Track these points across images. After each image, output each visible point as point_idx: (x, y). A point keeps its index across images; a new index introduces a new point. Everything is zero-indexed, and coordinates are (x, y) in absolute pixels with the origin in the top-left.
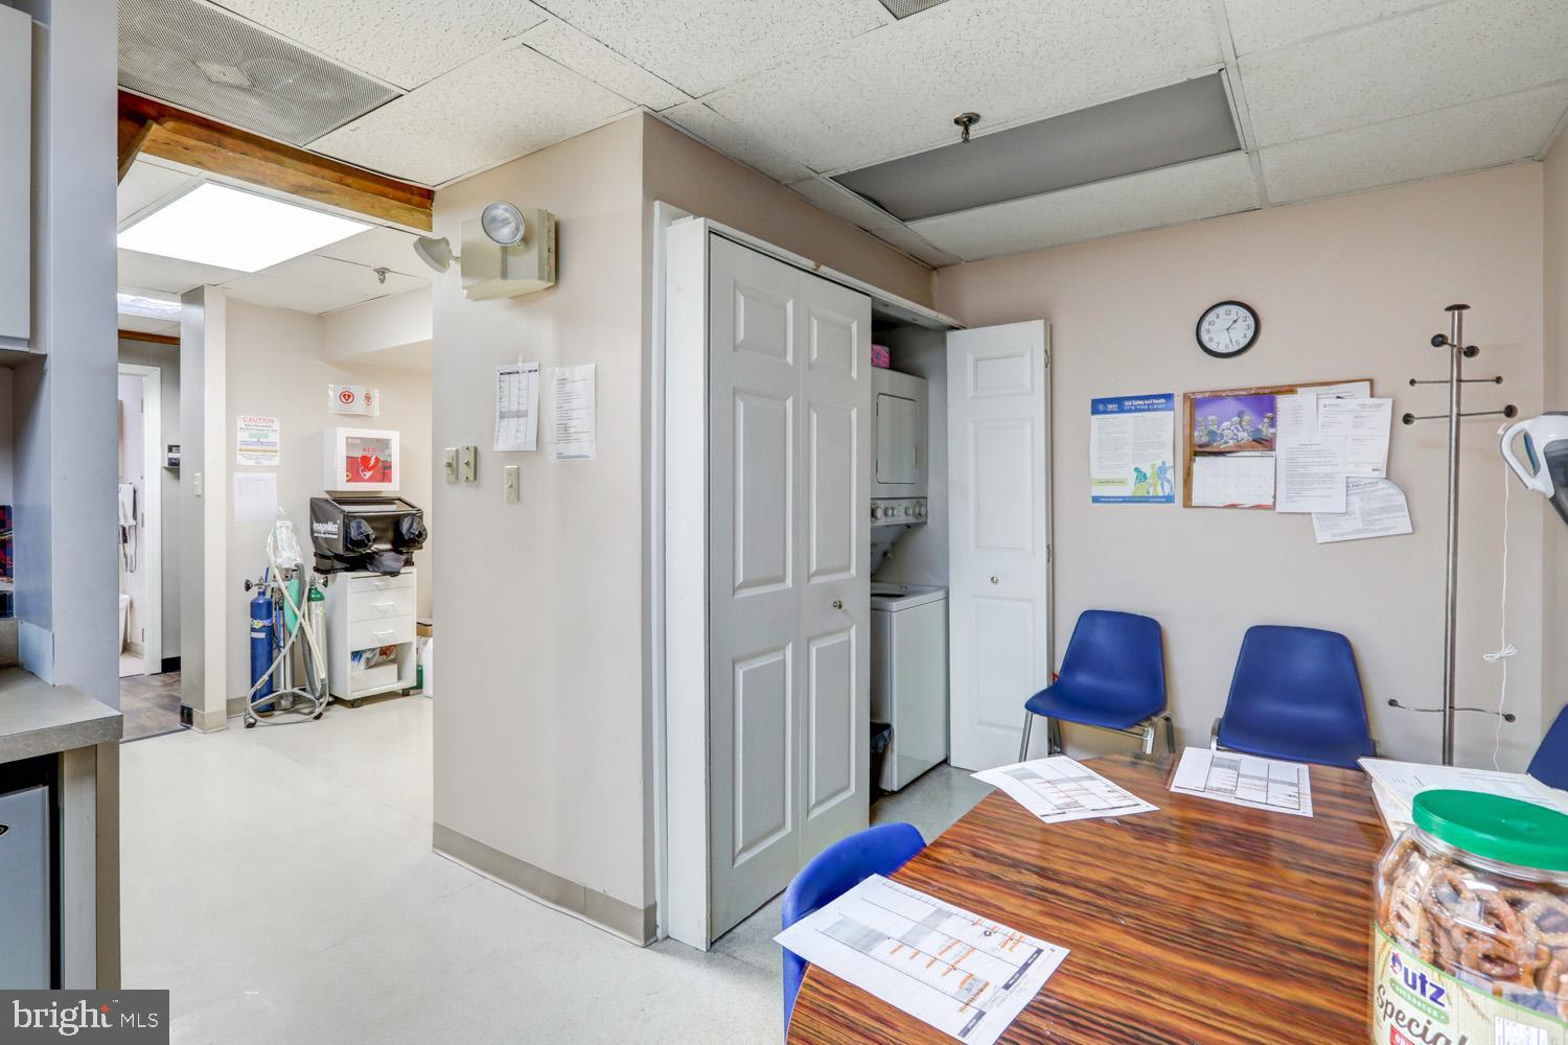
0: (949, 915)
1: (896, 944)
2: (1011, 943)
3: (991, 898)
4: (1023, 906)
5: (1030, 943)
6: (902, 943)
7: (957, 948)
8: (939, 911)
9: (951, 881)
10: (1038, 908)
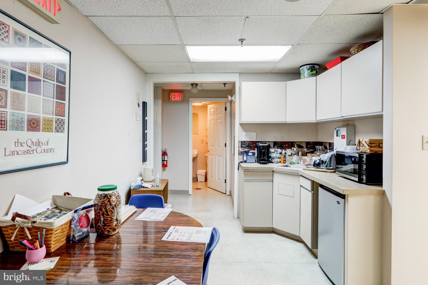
0: (187, 240)
1: (193, 233)
2: (173, 239)
3: (181, 246)
4: (173, 246)
5: (170, 239)
6: (192, 233)
7: (182, 235)
8: (190, 240)
9: (191, 247)
10: (169, 247)
